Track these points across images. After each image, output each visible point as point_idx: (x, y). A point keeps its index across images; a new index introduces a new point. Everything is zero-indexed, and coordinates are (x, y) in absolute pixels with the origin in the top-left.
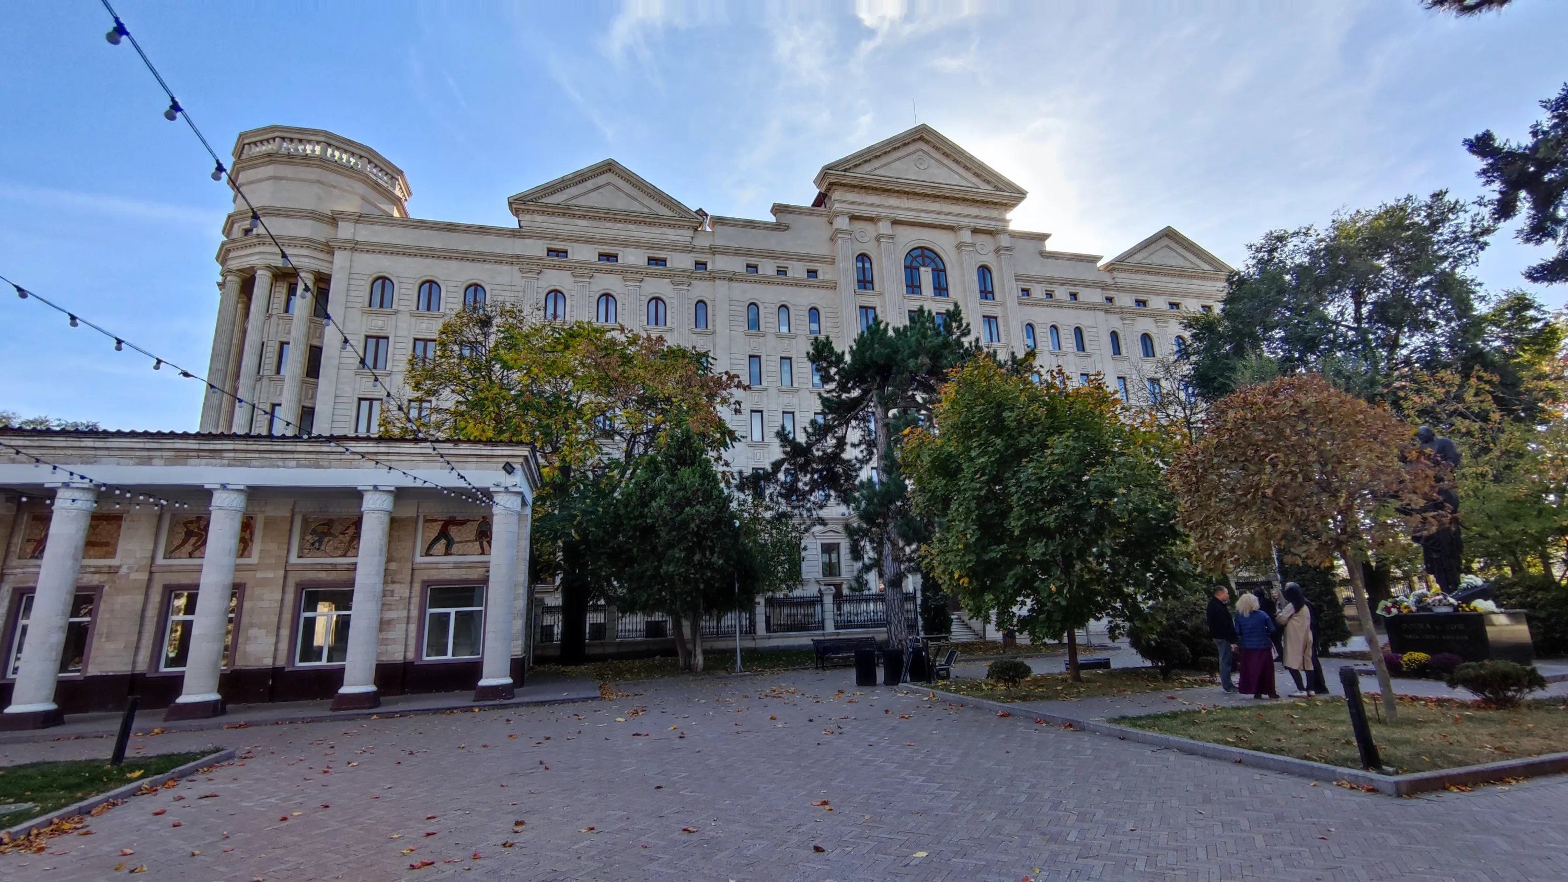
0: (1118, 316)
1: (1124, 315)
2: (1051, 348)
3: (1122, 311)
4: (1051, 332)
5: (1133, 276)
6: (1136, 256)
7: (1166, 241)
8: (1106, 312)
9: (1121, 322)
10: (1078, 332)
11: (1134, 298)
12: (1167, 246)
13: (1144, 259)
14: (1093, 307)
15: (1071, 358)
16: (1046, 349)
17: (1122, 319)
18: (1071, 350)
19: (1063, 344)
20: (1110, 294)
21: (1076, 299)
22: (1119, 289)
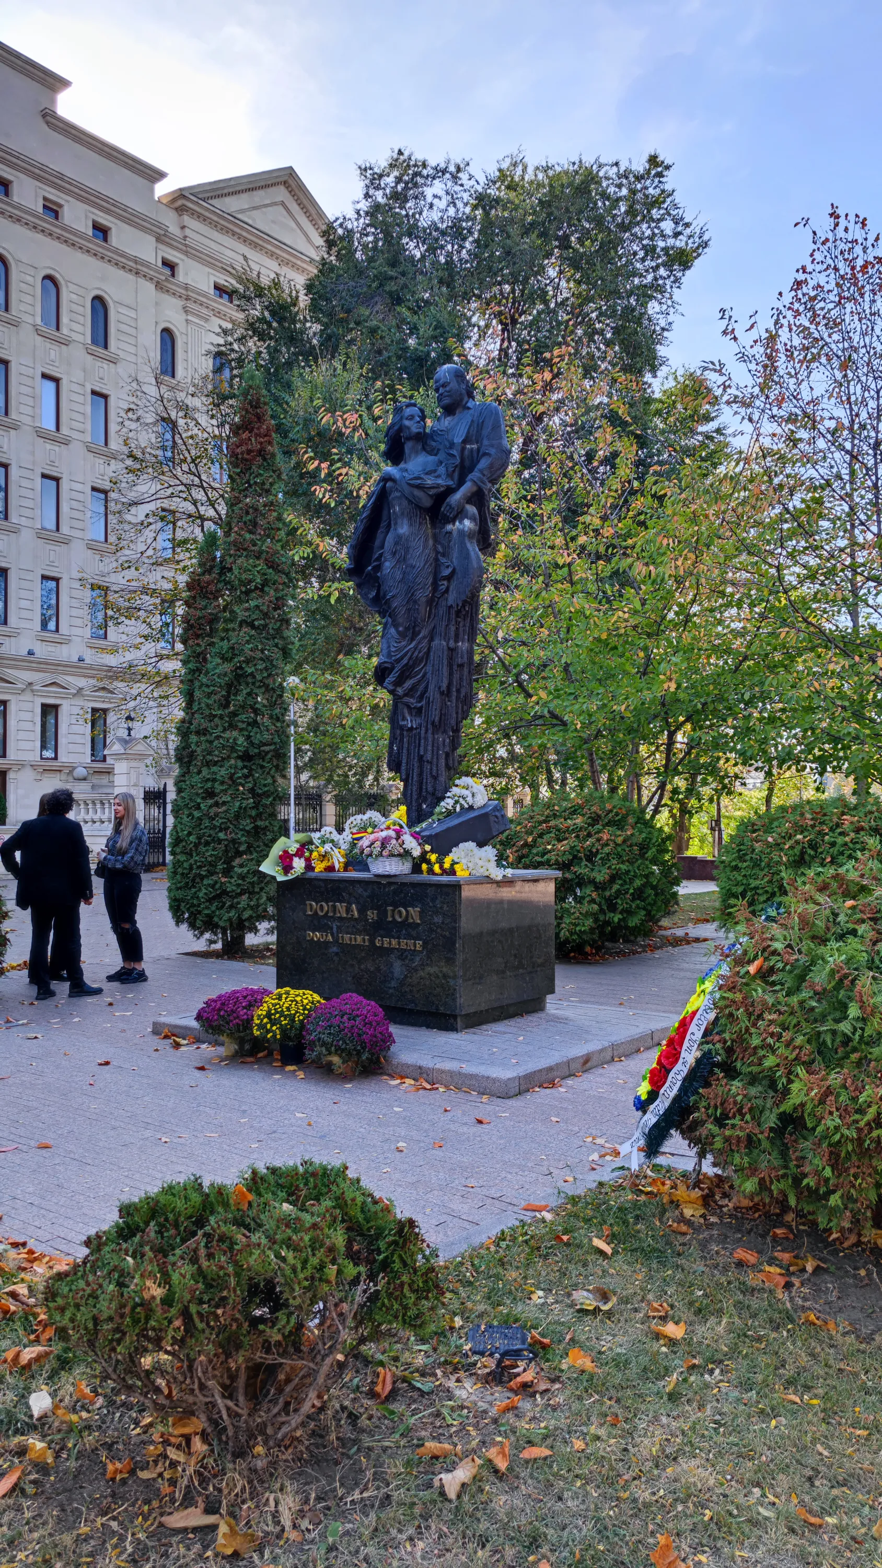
0: (180, 303)
1: (190, 305)
2: (38, 321)
3: (188, 295)
4: (44, 289)
5: (216, 235)
6: (227, 200)
7: (281, 194)
8: (159, 286)
9: (184, 317)
10: (100, 304)
11: (212, 279)
12: (283, 204)
13: (242, 211)
14: (135, 268)
15: (78, 354)
16: (29, 319)
17: (186, 310)
18: (79, 338)
19: (64, 320)
20: (173, 256)
21: (105, 239)
22: (188, 250)
